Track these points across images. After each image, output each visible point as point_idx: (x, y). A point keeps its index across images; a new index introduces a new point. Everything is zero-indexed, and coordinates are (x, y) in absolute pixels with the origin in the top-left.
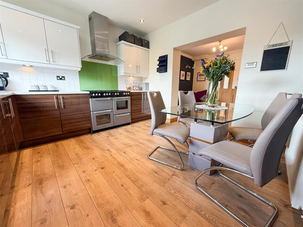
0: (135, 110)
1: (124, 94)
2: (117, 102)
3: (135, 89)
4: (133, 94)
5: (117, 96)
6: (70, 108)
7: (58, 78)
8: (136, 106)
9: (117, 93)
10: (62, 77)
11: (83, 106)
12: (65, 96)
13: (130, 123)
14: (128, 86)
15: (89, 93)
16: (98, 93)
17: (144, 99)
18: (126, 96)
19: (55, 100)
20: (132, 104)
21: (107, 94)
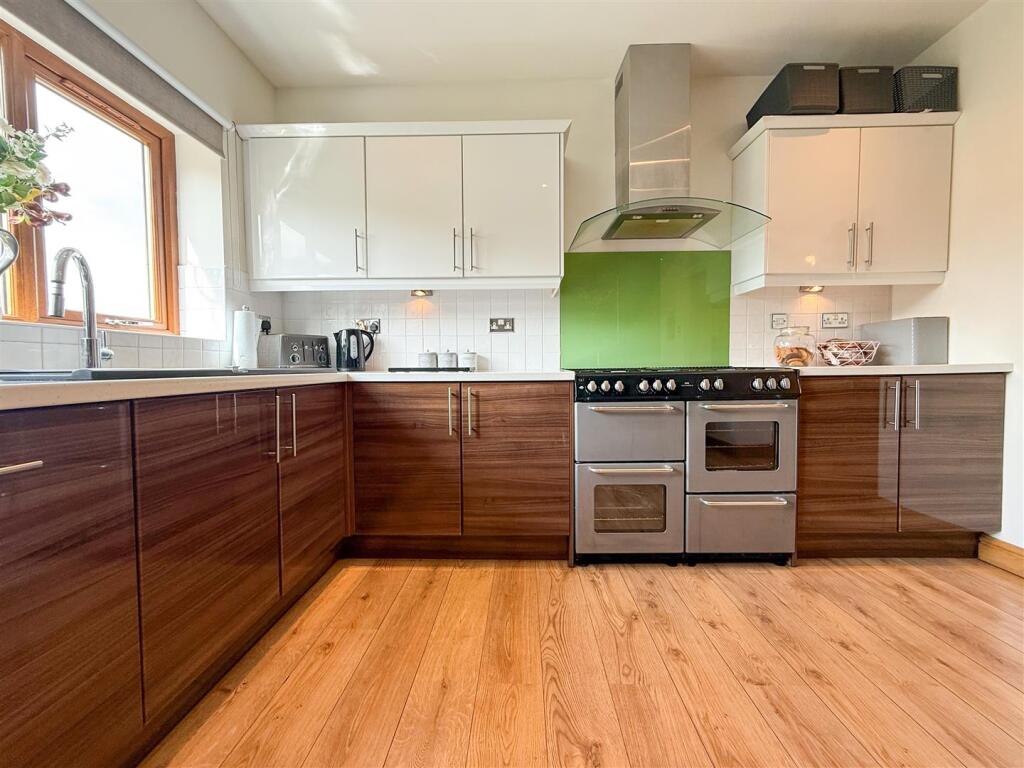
0: (827, 484)
1: (757, 383)
2: (709, 426)
3: (834, 361)
4: (815, 384)
5: (713, 395)
6: (496, 438)
7: (494, 327)
8: (841, 459)
9: (712, 383)
10: (506, 320)
11: (548, 433)
12: (483, 391)
13: (789, 555)
14: (787, 344)
15: (573, 378)
16: (612, 381)
17: (904, 421)
18: (766, 395)
19: (450, 405)
20: (808, 444)
21: (657, 385)
